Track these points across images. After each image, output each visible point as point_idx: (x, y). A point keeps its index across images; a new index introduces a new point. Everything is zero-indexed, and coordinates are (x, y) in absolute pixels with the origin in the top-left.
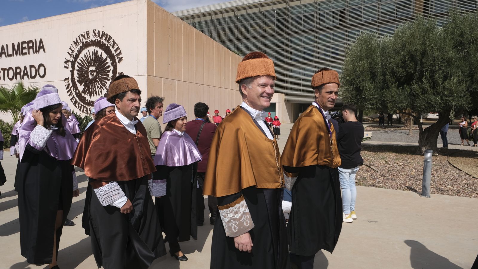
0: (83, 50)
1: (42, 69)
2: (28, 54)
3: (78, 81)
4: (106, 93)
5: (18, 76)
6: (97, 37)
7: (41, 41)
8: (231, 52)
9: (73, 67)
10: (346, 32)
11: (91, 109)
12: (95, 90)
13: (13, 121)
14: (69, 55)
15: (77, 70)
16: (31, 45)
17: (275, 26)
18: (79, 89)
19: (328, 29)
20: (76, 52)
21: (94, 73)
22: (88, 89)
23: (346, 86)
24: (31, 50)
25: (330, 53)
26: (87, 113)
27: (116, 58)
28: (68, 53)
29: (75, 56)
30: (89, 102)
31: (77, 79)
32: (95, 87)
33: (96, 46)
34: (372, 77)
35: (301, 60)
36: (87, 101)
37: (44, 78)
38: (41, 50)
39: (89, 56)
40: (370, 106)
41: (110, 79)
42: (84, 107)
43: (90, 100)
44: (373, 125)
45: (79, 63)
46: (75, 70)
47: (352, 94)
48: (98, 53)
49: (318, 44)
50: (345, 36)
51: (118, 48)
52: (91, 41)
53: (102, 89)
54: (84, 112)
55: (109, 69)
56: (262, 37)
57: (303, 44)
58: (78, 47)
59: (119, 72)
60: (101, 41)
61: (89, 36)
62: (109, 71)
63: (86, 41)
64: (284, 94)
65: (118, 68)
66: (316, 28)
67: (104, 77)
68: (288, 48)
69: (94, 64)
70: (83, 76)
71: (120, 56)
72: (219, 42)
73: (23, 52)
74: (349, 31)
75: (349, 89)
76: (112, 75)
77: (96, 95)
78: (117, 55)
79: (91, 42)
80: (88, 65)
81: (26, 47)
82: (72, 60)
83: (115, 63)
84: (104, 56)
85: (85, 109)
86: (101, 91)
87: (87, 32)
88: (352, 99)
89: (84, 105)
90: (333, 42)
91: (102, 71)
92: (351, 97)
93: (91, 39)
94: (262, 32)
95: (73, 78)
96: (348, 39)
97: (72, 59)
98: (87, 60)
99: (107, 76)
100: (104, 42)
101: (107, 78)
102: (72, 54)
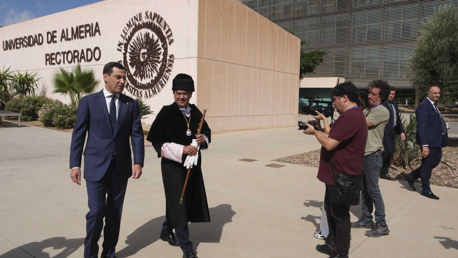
0: (135, 32)
1: (97, 52)
2: (85, 38)
3: (130, 64)
4: (157, 76)
5: (76, 59)
6: (149, 19)
7: (97, 24)
8: (286, 33)
9: (126, 49)
10: (421, 7)
11: (142, 92)
12: (146, 72)
13: (71, 103)
14: (122, 37)
15: (129, 53)
16: (88, 28)
17: (336, 3)
18: (131, 72)
19: (399, 4)
20: (129, 34)
21: (145, 55)
22: (139, 72)
23: (419, 69)
24: (88, 34)
25: (400, 31)
26: (138, 96)
27: (167, 40)
28: (122, 35)
29: (128, 39)
30: (139, 85)
31: (129, 62)
32: (146, 69)
33: (148, 28)
34: (452, 60)
35: (365, 40)
36: (138, 84)
37: (99, 61)
38: (97, 34)
39: (141, 38)
40: (448, 93)
41: (160, 62)
42: (135, 90)
43: (141, 83)
44: (450, 115)
45: (131, 46)
46: (128, 53)
47: (426, 79)
48: (150, 35)
49: (386, 21)
50: (419, 11)
51: (169, 30)
52: (143, 22)
53: (152, 71)
54: (135, 95)
55: (159, 52)
56: (321, 15)
57: (368, 22)
58: (131, 30)
59: (169, 55)
60: (153, 23)
61: (141, 18)
62: (160, 54)
63: (139, 23)
64: (344, 79)
65: (168, 50)
66: (384, 3)
67: (155, 59)
68: (351, 27)
69: (145, 46)
70: (135, 59)
71: (171, 38)
72: (274, 22)
73: (81, 36)
74: (424, 6)
75: (422, 72)
76: (163, 57)
77: (147, 78)
78: (168, 37)
79: (144, 24)
80: (139, 47)
81: (83, 31)
82: (125, 43)
83: (166, 46)
84: (156, 38)
85: (136, 92)
86: (152, 74)
87: (139, 14)
88: (425, 84)
89: (135, 88)
90: (404, 19)
91: (154, 54)
92: (425, 82)
93: (143, 21)
94: (321, 10)
95: (125, 61)
96: (423, 15)
97: (125, 41)
98: (139, 42)
99: (158, 59)
100: (156, 23)
101: (158, 61)
102: (125, 36)
